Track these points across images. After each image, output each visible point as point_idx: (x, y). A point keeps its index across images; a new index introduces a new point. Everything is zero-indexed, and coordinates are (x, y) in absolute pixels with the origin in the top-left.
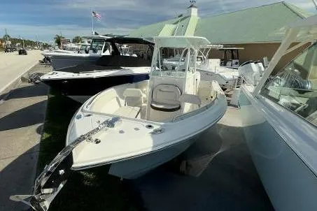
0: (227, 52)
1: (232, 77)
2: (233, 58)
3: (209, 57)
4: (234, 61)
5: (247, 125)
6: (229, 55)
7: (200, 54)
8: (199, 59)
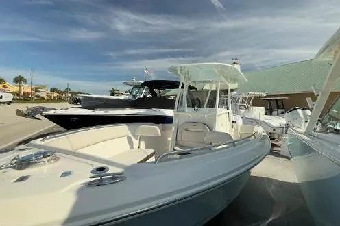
0: (272, 102)
1: (279, 125)
2: (278, 107)
3: (253, 105)
4: (280, 111)
5: (305, 181)
6: (274, 104)
7: (243, 102)
8: (243, 107)
